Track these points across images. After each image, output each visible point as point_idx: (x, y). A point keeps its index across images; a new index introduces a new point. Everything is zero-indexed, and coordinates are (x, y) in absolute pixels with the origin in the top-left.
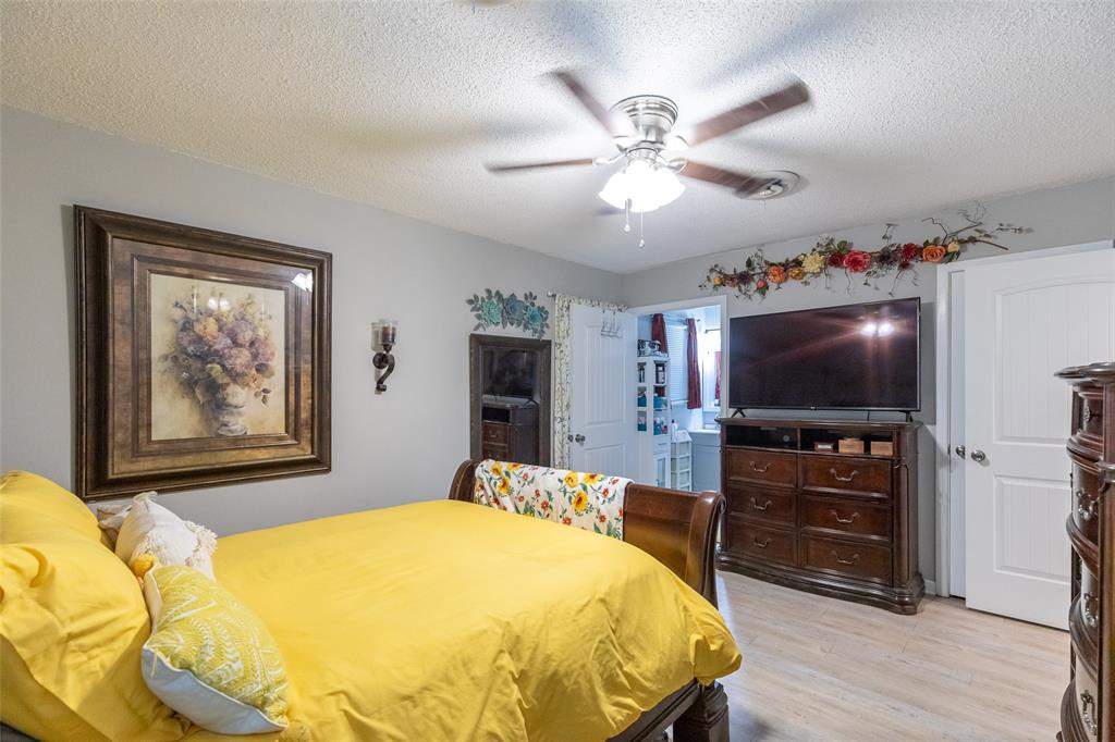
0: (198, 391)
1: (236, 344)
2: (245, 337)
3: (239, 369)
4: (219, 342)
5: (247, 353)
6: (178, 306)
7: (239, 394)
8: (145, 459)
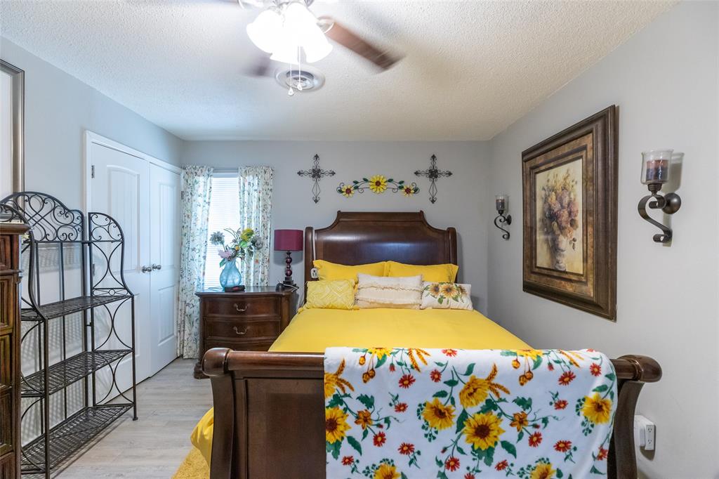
0: (549, 239)
1: (562, 207)
2: (566, 200)
3: (564, 224)
4: (556, 207)
5: (566, 212)
6: (544, 189)
7: (564, 242)
8: (533, 275)
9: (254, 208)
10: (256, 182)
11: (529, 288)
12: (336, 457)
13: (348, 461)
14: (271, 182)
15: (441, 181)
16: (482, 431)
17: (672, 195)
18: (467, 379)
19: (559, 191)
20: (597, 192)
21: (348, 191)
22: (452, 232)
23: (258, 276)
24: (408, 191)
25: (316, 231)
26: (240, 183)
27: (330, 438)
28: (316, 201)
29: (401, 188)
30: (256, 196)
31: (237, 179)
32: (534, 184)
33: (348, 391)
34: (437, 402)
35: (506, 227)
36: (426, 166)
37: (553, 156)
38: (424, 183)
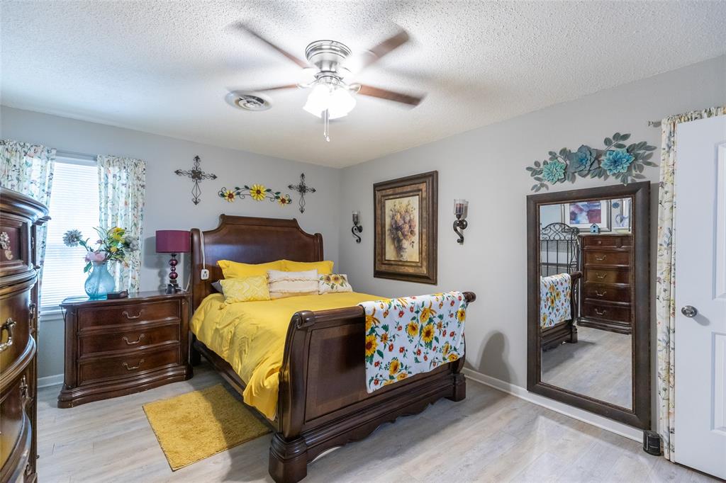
0: (396, 242)
1: (405, 223)
2: (407, 219)
3: (406, 233)
4: (401, 223)
5: (408, 226)
6: (391, 210)
7: (406, 244)
8: (383, 266)
9: (122, 204)
10: (124, 175)
11: (378, 274)
12: (371, 364)
13: (377, 364)
14: (144, 178)
15: (308, 195)
16: (428, 334)
17: (464, 220)
18: (422, 309)
19: (403, 213)
20: (429, 215)
21: (231, 196)
22: (318, 237)
23: (128, 282)
24: (283, 201)
25: (204, 233)
26: (99, 173)
27: (368, 353)
28: (196, 203)
29: (278, 198)
30: (124, 191)
31: (95, 169)
32: (383, 207)
33: (377, 324)
34: (412, 323)
35: (358, 234)
36: (296, 183)
37: (400, 191)
38: (295, 195)
